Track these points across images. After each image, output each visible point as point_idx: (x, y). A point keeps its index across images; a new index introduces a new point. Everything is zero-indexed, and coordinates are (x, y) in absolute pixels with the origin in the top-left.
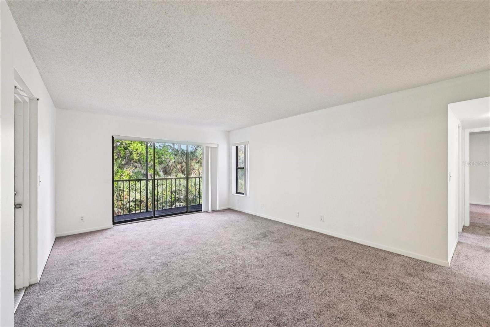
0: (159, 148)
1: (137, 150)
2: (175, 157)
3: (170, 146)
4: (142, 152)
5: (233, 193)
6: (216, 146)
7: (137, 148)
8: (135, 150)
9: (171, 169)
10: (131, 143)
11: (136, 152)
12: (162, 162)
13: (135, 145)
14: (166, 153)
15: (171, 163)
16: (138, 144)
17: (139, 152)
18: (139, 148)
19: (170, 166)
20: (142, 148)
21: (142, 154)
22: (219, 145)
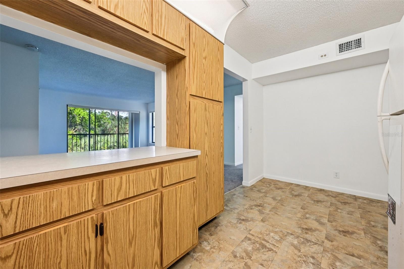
0: (98, 113)
1: (80, 115)
2: (112, 121)
3: (109, 112)
4: (84, 116)
5: (150, 143)
6: (139, 113)
7: (80, 113)
8: (78, 115)
9: (108, 131)
10: (75, 110)
11: (79, 116)
12: (101, 125)
13: (78, 111)
14: (105, 118)
15: (108, 126)
16: (81, 110)
17: (81, 117)
18: (81, 113)
19: (108, 128)
20: (84, 113)
21: (84, 118)
22: (140, 112)
